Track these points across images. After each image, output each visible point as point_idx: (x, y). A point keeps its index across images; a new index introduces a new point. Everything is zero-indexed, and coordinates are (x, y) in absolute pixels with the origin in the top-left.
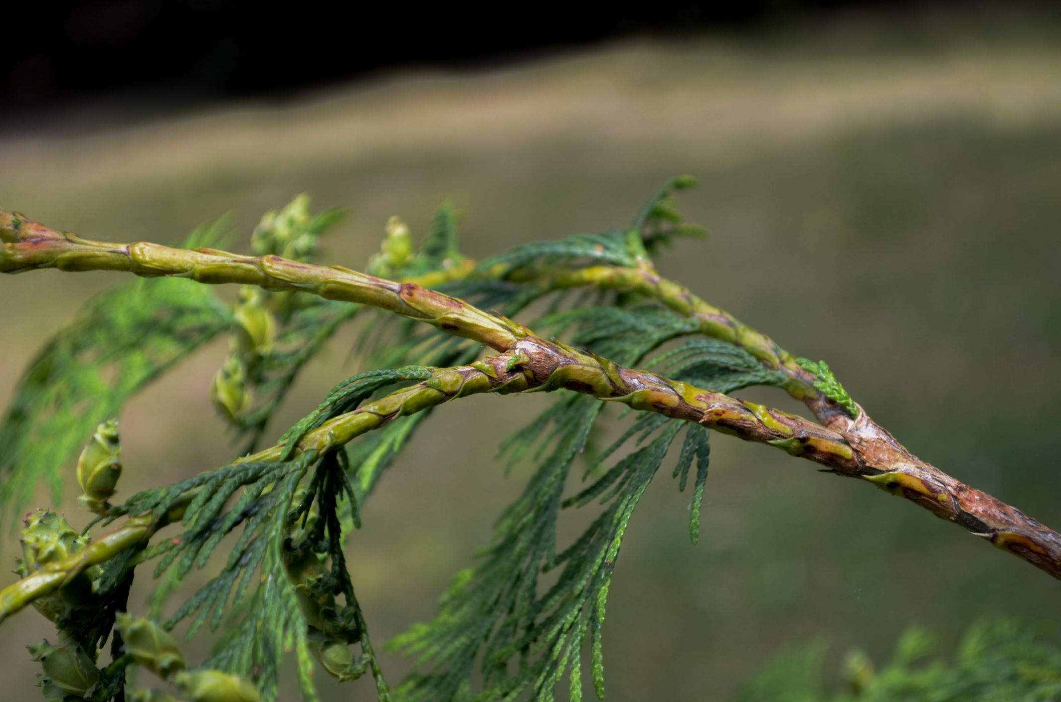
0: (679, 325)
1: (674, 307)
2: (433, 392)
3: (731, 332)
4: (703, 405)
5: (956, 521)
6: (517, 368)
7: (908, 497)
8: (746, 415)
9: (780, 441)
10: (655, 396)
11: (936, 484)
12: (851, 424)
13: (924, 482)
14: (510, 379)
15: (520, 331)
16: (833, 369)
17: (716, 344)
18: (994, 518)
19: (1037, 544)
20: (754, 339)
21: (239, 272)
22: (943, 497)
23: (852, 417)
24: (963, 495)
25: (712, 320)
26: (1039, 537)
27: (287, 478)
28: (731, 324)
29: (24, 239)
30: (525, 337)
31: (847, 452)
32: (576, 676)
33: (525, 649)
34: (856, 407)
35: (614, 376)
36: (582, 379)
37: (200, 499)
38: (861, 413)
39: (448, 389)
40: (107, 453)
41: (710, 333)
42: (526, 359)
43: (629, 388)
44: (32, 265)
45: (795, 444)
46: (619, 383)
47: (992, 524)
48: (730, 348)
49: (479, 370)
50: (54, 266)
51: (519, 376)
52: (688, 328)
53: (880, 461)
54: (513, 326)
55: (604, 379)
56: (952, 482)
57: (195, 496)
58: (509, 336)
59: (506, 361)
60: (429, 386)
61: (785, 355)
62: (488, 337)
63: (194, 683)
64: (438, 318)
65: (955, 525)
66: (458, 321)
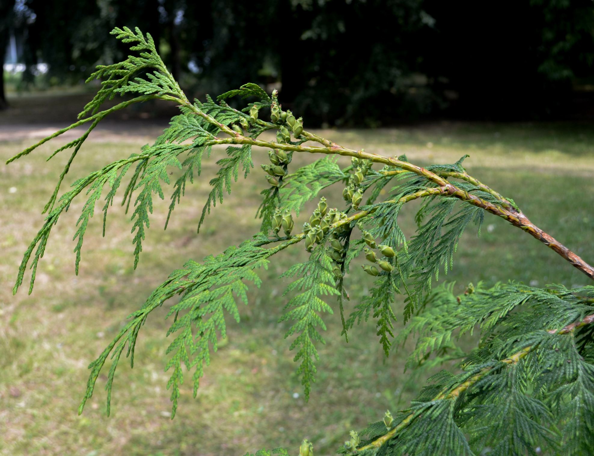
0: (475, 187)
1: (473, 183)
2: (428, 193)
3: (488, 190)
4: (486, 205)
5: (540, 240)
6: (447, 190)
7: (530, 233)
8: (496, 208)
9: (503, 215)
10: (476, 201)
11: (537, 231)
12: (518, 214)
13: (534, 230)
14: (444, 192)
15: (447, 182)
16: (515, 201)
17: (485, 193)
18: (549, 240)
19: (559, 247)
20: (493, 192)
21: (383, 160)
22: (538, 233)
23: (518, 212)
24: (543, 234)
25: (483, 187)
26: (559, 246)
27: (397, 207)
28: (488, 189)
29: (332, 147)
30: (448, 183)
31: (518, 220)
32: (446, 264)
33: (429, 259)
34: (520, 211)
35: (467, 195)
36: (460, 195)
37: (379, 208)
38: (521, 212)
39: (431, 193)
40: (360, 195)
41: (482, 190)
42: (448, 188)
43: (470, 198)
44: (334, 153)
45: (506, 217)
46: (468, 197)
47: (549, 241)
48: (488, 194)
49: (438, 189)
50: (339, 154)
51: (446, 192)
52: (477, 188)
53: (525, 223)
54: (445, 180)
55: (465, 196)
56: (541, 231)
57: (378, 208)
58: (444, 183)
59: (444, 188)
60: (427, 191)
61: (502, 197)
62: (439, 182)
63: (382, 247)
64: (428, 177)
65: (540, 241)
66: (433, 178)
